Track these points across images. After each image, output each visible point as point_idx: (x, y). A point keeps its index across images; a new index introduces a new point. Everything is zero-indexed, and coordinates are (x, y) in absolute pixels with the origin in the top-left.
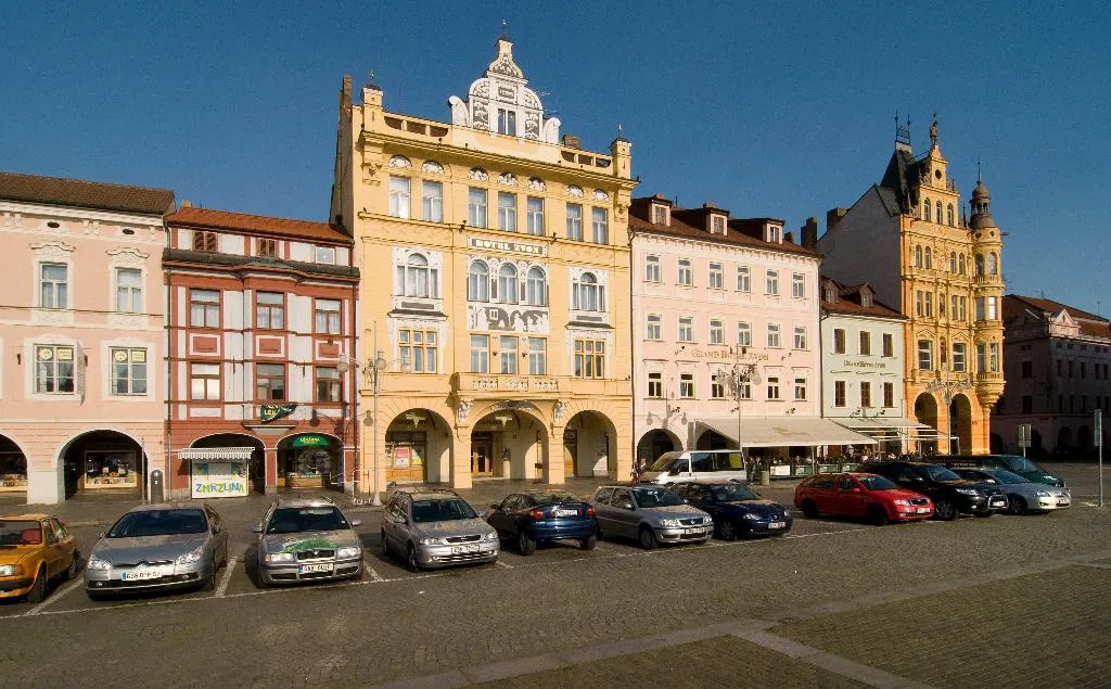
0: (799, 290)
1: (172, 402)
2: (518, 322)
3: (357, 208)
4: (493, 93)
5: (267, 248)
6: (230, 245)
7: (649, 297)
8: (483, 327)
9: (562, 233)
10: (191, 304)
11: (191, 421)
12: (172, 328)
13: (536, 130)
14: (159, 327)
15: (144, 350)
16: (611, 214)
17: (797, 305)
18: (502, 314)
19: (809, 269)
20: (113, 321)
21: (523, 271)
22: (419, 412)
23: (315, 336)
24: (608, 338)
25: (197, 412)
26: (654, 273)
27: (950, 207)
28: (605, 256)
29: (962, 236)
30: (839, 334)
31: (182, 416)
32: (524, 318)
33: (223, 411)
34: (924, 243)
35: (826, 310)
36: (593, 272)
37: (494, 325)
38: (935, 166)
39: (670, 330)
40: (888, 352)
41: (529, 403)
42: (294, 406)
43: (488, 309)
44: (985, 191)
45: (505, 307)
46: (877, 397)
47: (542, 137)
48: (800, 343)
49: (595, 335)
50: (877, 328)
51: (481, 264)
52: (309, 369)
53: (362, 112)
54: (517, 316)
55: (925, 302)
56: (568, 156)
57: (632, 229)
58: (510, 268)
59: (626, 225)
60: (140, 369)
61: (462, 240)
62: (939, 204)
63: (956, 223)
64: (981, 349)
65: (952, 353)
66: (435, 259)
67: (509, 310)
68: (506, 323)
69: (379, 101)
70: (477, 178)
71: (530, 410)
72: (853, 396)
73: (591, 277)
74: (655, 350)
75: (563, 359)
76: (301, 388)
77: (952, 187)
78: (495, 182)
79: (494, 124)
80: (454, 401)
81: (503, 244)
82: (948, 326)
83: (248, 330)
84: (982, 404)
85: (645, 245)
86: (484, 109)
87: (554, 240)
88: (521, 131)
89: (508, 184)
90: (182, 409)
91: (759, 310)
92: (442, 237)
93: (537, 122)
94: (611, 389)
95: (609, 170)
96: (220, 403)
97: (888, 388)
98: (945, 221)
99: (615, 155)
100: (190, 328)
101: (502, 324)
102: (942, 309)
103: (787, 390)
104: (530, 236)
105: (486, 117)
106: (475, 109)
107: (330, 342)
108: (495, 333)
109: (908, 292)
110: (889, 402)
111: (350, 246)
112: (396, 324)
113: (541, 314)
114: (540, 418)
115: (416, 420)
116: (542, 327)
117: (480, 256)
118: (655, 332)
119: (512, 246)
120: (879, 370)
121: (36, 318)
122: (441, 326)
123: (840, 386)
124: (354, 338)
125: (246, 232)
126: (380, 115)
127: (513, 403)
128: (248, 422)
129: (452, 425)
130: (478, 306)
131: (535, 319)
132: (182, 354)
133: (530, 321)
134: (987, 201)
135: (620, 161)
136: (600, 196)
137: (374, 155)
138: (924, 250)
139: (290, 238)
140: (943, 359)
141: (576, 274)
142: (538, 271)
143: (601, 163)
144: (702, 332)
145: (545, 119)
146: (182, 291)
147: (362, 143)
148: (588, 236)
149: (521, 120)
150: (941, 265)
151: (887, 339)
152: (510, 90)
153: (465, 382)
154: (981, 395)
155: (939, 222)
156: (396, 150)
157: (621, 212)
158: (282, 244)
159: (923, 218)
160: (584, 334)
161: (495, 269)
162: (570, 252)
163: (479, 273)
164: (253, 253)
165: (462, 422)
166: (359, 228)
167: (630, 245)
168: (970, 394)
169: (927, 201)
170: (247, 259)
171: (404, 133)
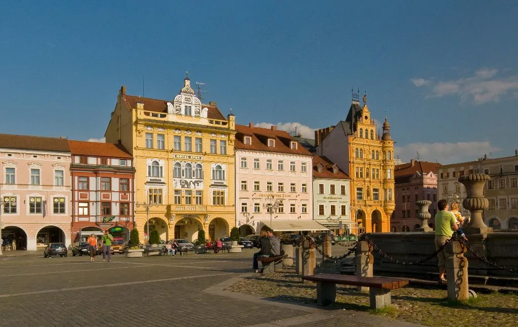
0: (304, 169)
1: (73, 216)
2: (192, 185)
3: (134, 146)
4: (183, 100)
5: (104, 162)
6: (92, 161)
7: (242, 174)
8: (179, 187)
9: (208, 151)
10: (79, 182)
11: (79, 223)
12: (73, 190)
13: (199, 113)
14: (69, 191)
15: (64, 198)
16: (227, 142)
17: (304, 175)
18: (186, 182)
19: (309, 161)
20: (54, 189)
21: (194, 165)
22: (155, 219)
23: (120, 192)
24: (226, 190)
25: (81, 219)
26: (244, 165)
27: (372, 131)
28: (225, 159)
29: (377, 144)
30: (321, 186)
31: (76, 221)
32: (194, 183)
33: (89, 219)
34: (359, 147)
35: (315, 177)
36: (221, 165)
37: (183, 186)
38: (364, 115)
39: (251, 186)
40: (343, 193)
41: (197, 215)
42: (114, 217)
43: (181, 180)
44: (388, 124)
45: (187, 180)
46: (338, 211)
47: (201, 116)
48: (305, 190)
49: (220, 189)
50: (338, 184)
51: (178, 164)
52: (118, 204)
53: (136, 111)
54: (191, 183)
55: (360, 172)
56: (211, 122)
57: (236, 148)
58: (189, 165)
59: (233, 147)
60: (63, 205)
61: (172, 155)
62: (367, 130)
63: (375, 138)
64: (385, 190)
65: (372, 192)
66: (162, 163)
67: (189, 180)
68: (188, 186)
69: (142, 108)
70: (177, 132)
71: (196, 218)
72: (328, 211)
73: (219, 167)
74: (245, 194)
75: (208, 198)
76: (115, 210)
77: (372, 123)
78: (184, 134)
79: (183, 112)
80: (168, 215)
81: (186, 156)
82: (370, 182)
83: (99, 191)
84: (387, 214)
85: (240, 154)
86: (179, 106)
87: (206, 154)
88: (193, 114)
89: (189, 134)
90: (76, 218)
91: (287, 177)
92: (164, 154)
93: (199, 109)
94: (227, 209)
95: (226, 126)
96: (88, 216)
97: (343, 208)
98: (369, 137)
99: (229, 120)
100: (79, 191)
101: (186, 186)
102: (368, 174)
103: (299, 210)
104: (197, 153)
105: (180, 109)
106: (176, 107)
107: (125, 194)
108: (183, 189)
109: (352, 168)
110: (343, 213)
111: (132, 159)
112: (148, 187)
113: (200, 182)
114: (200, 220)
115: (154, 222)
116: (200, 187)
117: (178, 161)
118: (244, 187)
119: (190, 157)
120: (339, 200)
121: (30, 188)
122: (164, 188)
123: (321, 207)
124: (133, 192)
125: (97, 156)
126: (143, 112)
127: (190, 215)
128: (99, 223)
129: (167, 223)
130: (178, 180)
131: (198, 184)
132: (76, 199)
133: (196, 184)
134: (388, 128)
135: (231, 123)
136: (223, 136)
137: (140, 127)
138: (359, 150)
139: (111, 157)
140: (368, 195)
141: (214, 166)
142: (200, 166)
143: (224, 124)
144: (263, 187)
145: (202, 108)
146: (76, 178)
147: (136, 123)
148: (219, 152)
149: (193, 109)
150: (367, 156)
151: (343, 187)
152: (190, 99)
153: (173, 208)
154: (385, 210)
155: (367, 137)
156: (148, 124)
157: (231, 142)
158: (109, 160)
159: (359, 136)
160: (216, 189)
161: (183, 166)
162: (211, 158)
163: (177, 167)
164: (99, 163)
165: (172, 222)
166: (135, 153)
167: (235, 155)
168: (381, 210)
169: (361, 129)
170: (98, 166)
171: (151, 117)
